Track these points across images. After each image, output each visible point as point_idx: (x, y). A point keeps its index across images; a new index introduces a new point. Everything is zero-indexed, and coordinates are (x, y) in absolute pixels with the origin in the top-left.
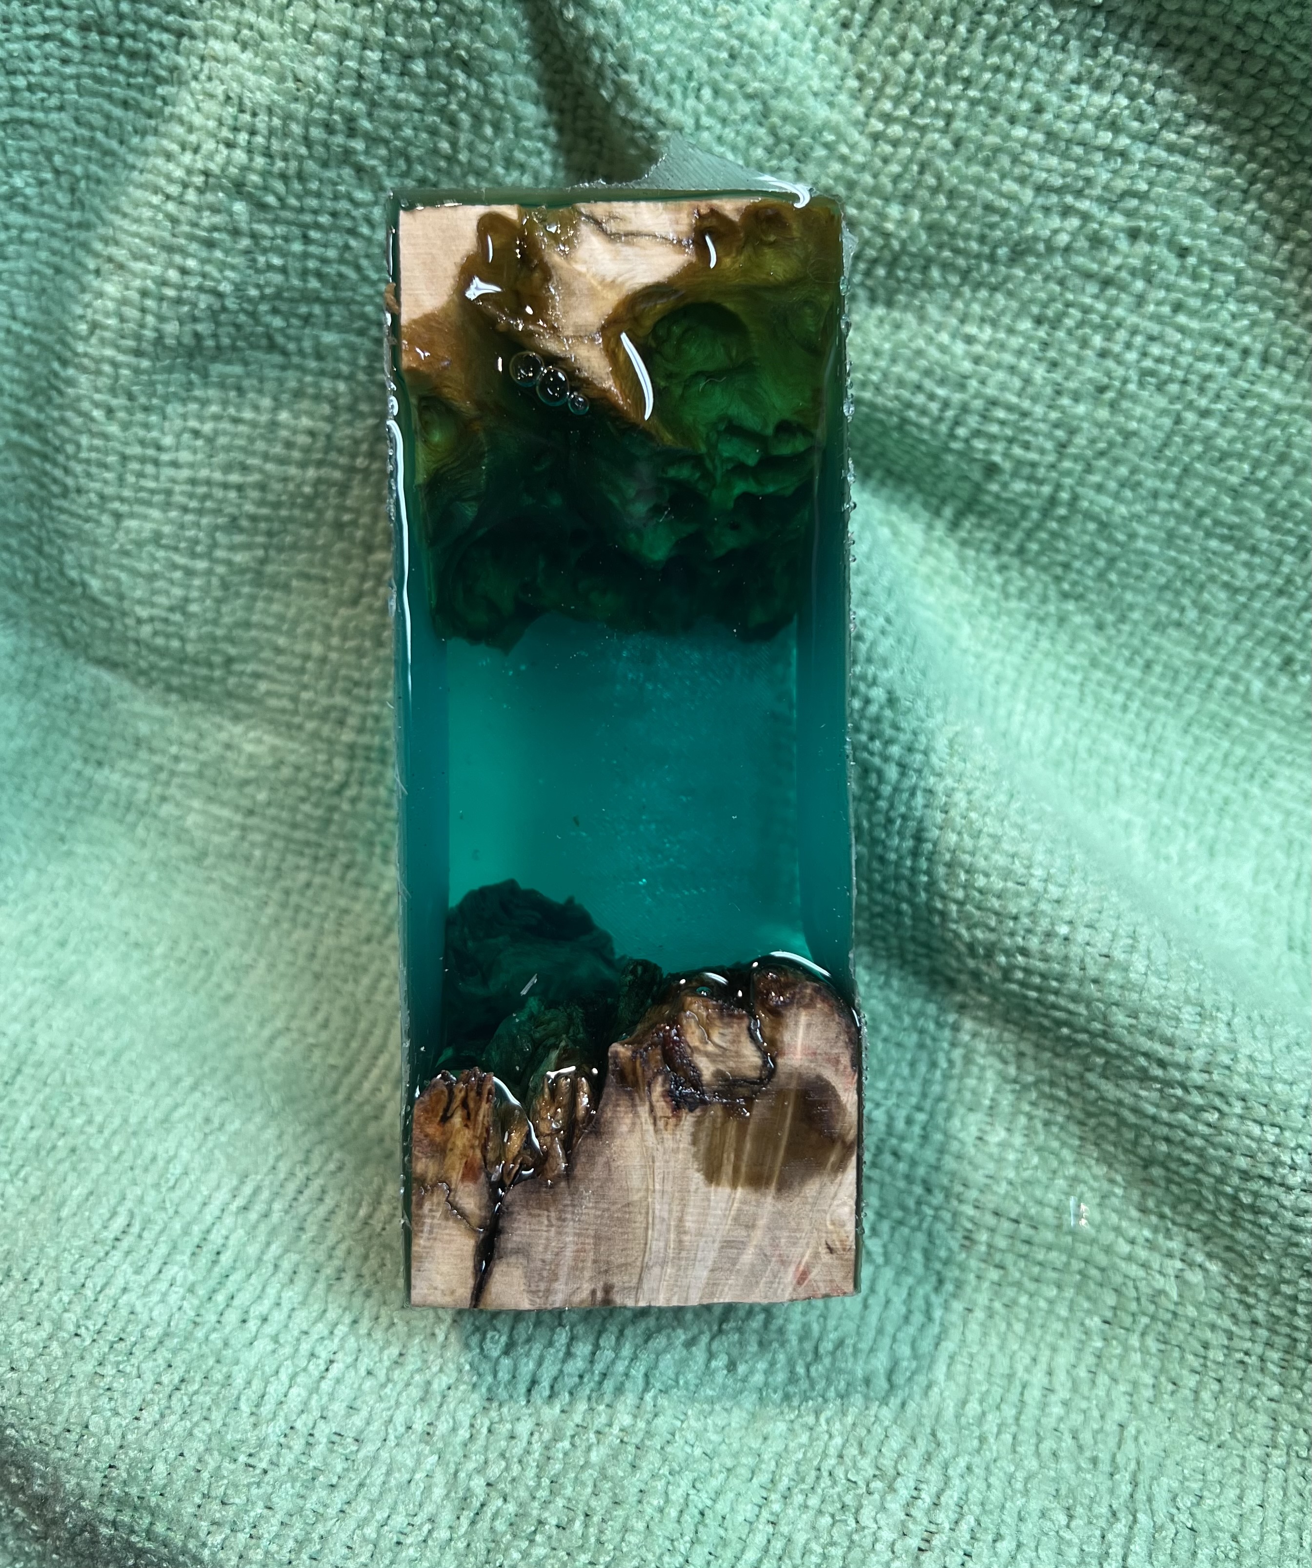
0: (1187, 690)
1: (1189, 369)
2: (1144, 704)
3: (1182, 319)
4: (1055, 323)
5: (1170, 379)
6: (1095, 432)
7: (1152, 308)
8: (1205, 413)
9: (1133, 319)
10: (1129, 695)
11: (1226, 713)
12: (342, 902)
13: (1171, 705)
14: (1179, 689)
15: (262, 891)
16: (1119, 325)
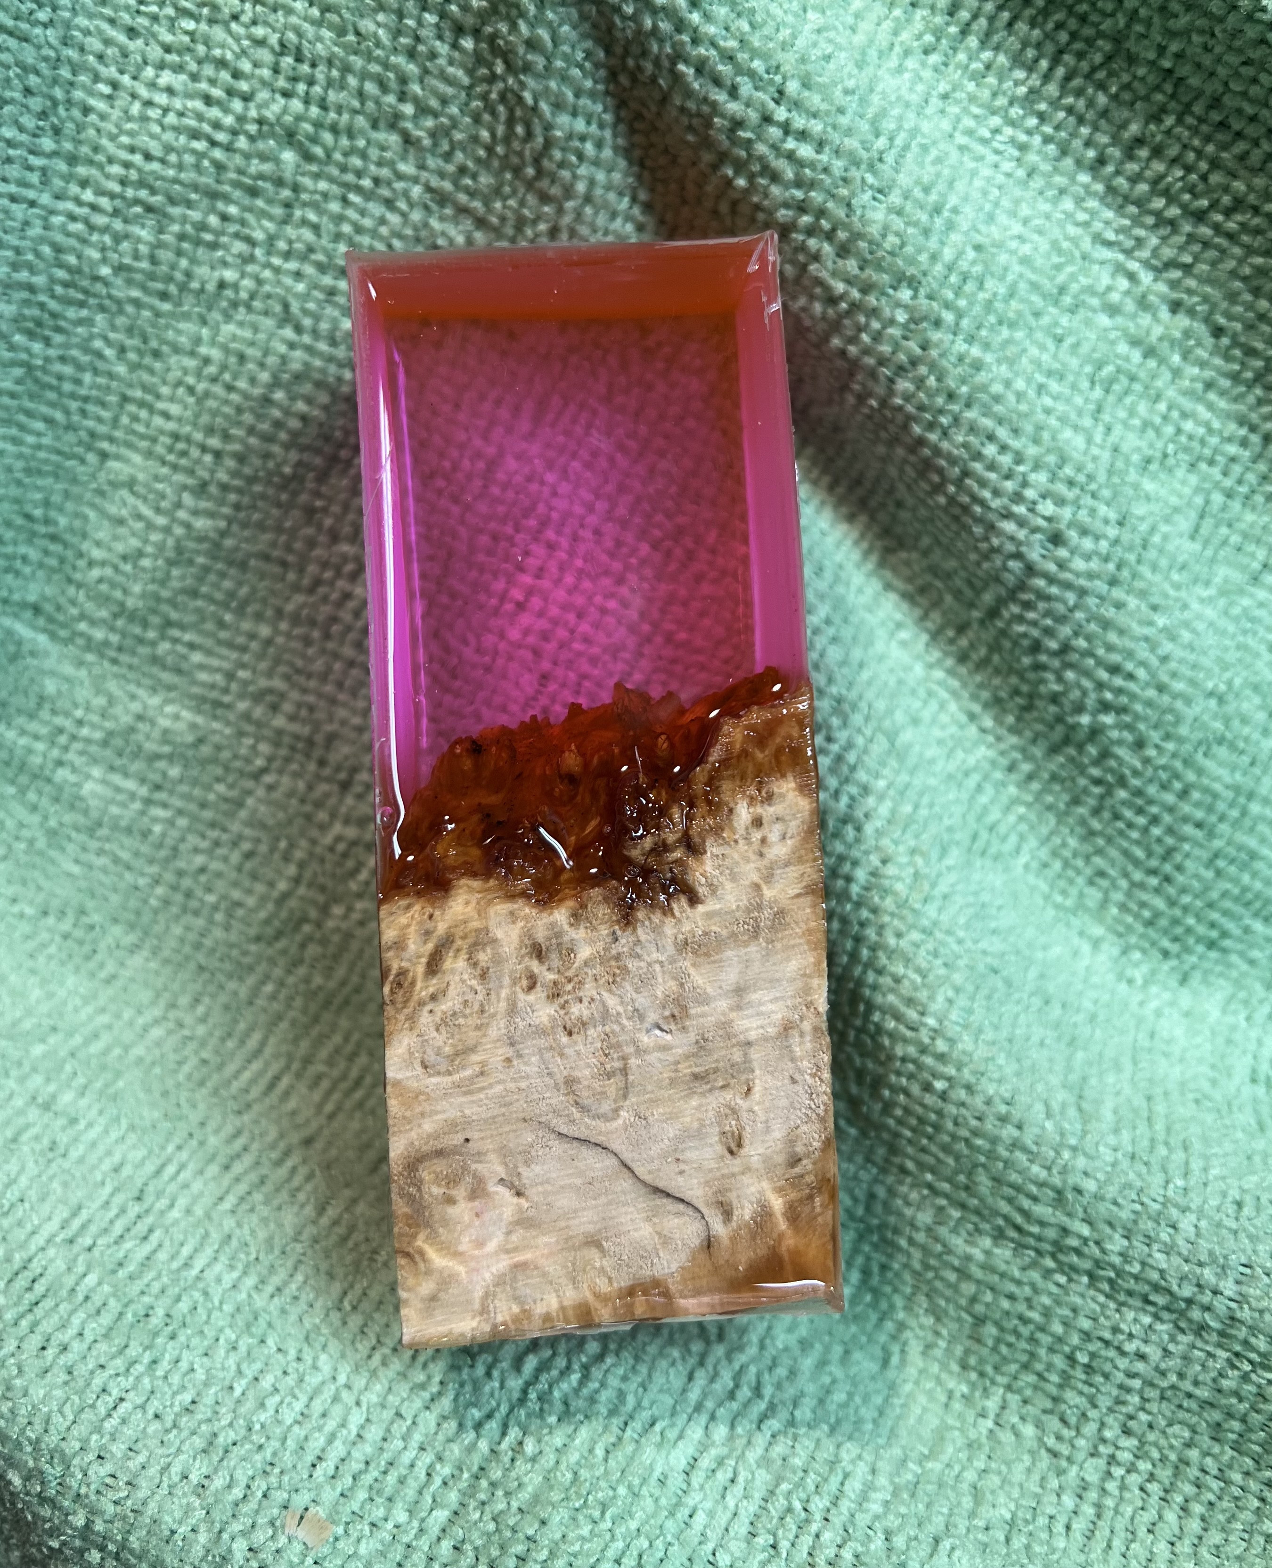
12: (236, 894)
15: (154, 869)
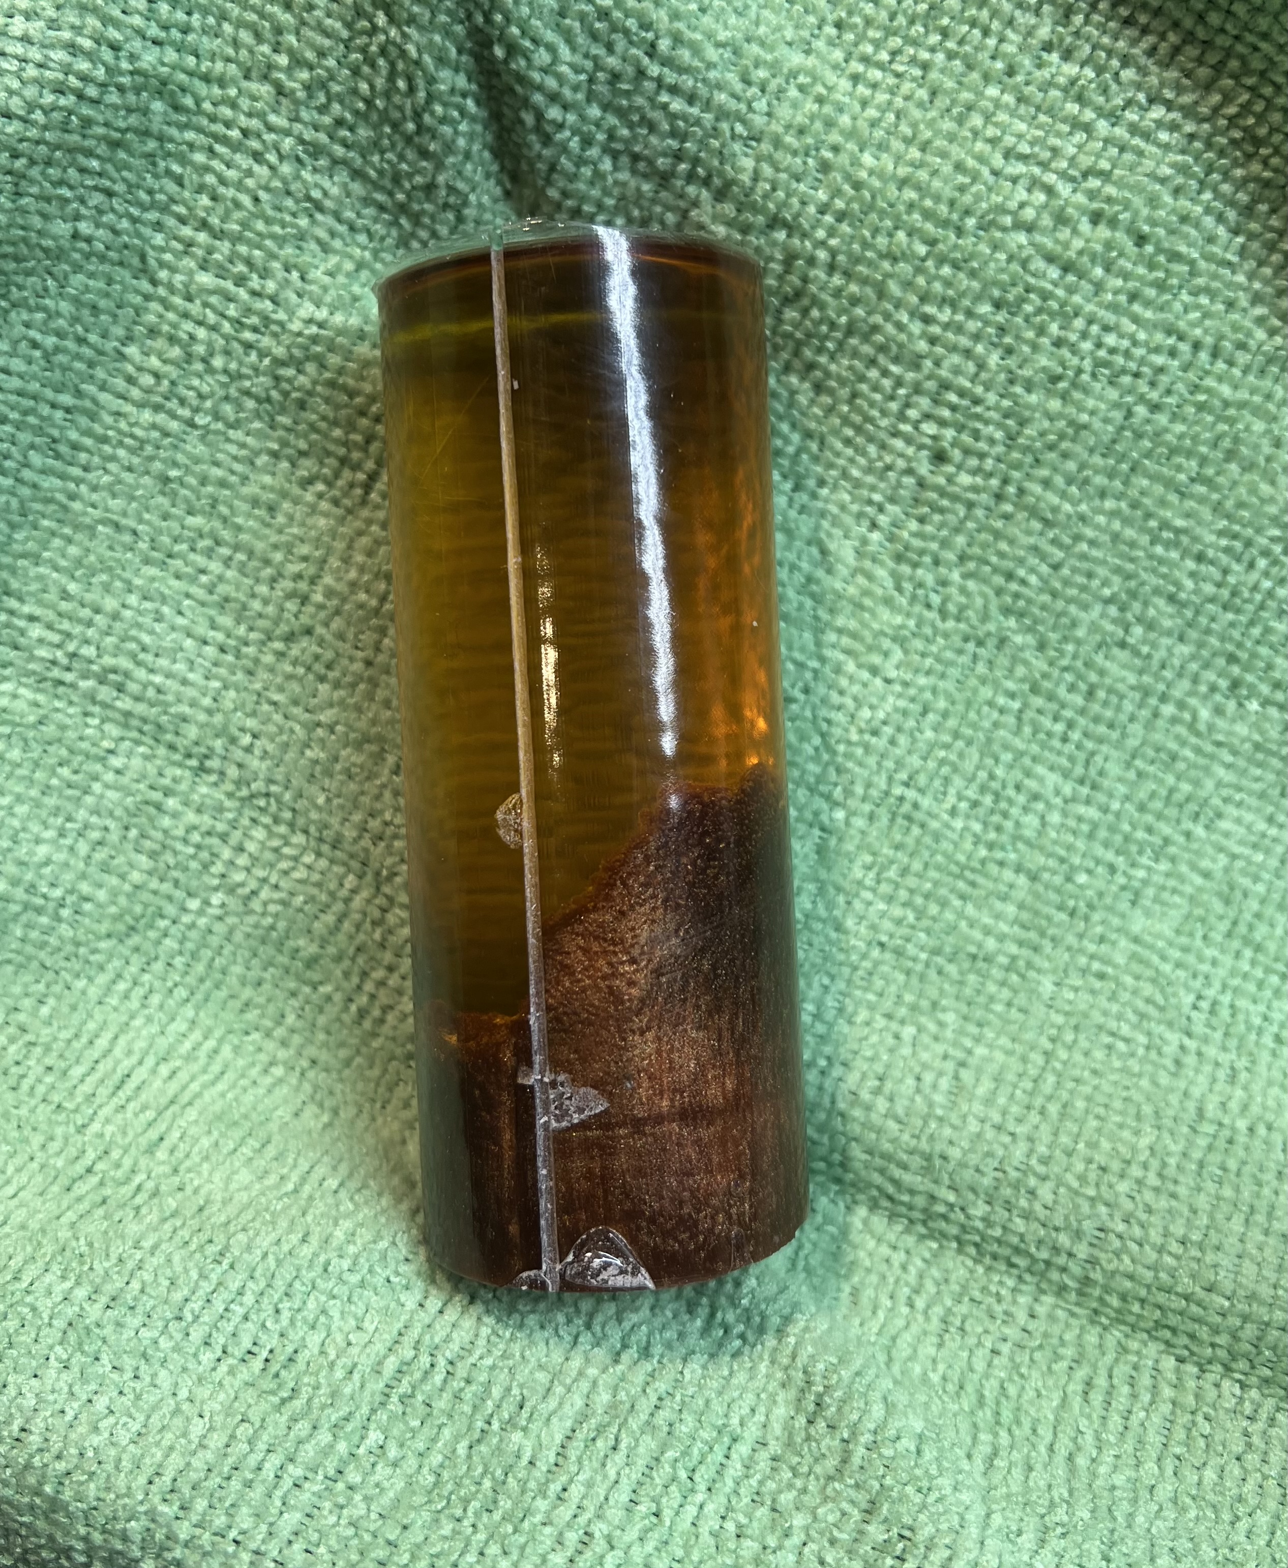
1: (1142, 361)
2: (1086, 734)
3: (1137, 308)
4: (1014, 308)
5: (1124, 371)
6: (1046, 424)
7: (1110, 297)
8: (1155, 408)
9: (1089, 308)
16: (1077, 314)
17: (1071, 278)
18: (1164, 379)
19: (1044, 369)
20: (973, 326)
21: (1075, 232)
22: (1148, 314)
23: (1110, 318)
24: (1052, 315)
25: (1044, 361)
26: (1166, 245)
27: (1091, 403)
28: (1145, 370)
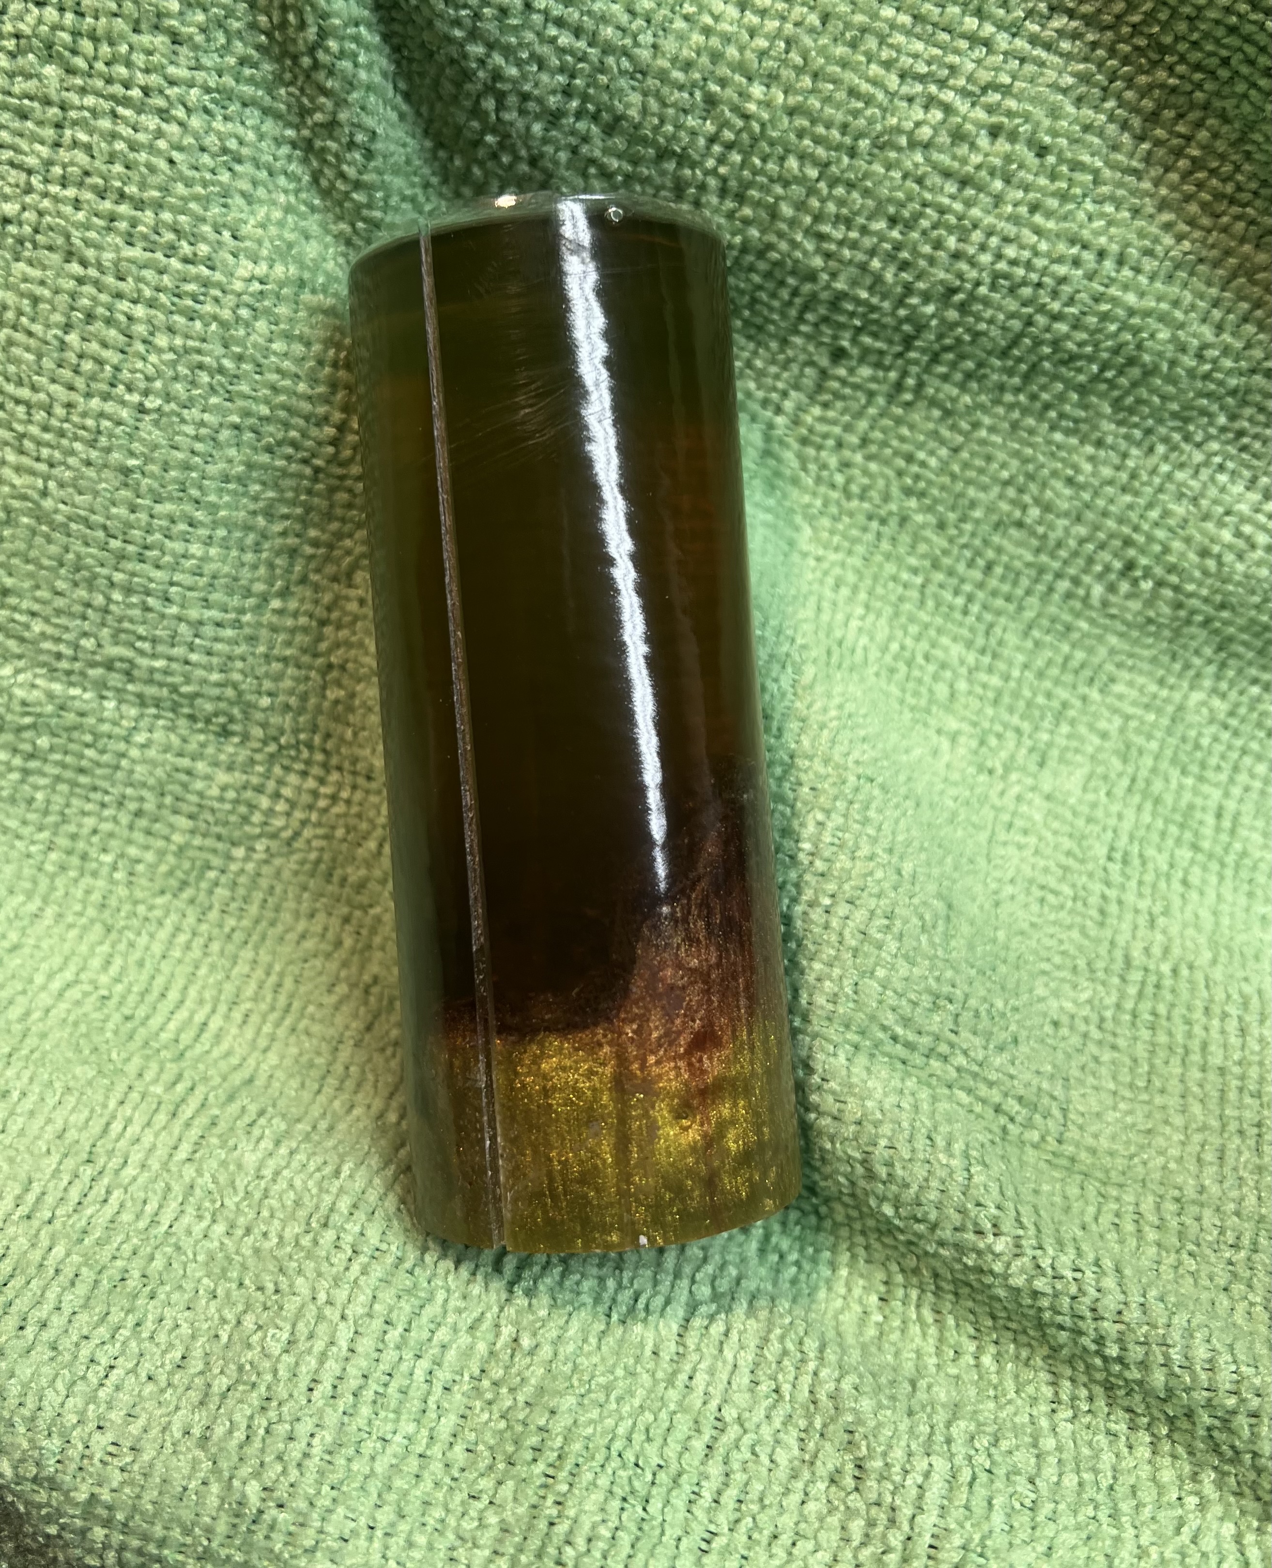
0: (1028, 592)
1: (1044, 272)
2: (985, 607)
3: (1038, 219)
4: (909, 225)
5: (1024, 283)
6: (943, 329)
7: (1009, 209)
8: (1056, 317)
9: (989, 220)
10: (970, 598)
11: (1067, 617)
13: (1011, 608)
14: (1019, 592)
16: (975, 226)
17: (970, 192)
18: (1066, 289)
19: (942, 282)
20: (868, 242)
21: (973, 146)
22: (1051, 225)
23: (1011, 230)
24: (950, 229)
25: (942, 275)
26: (1069, 155)
27: (988, 313)
28: (1046, 280)
